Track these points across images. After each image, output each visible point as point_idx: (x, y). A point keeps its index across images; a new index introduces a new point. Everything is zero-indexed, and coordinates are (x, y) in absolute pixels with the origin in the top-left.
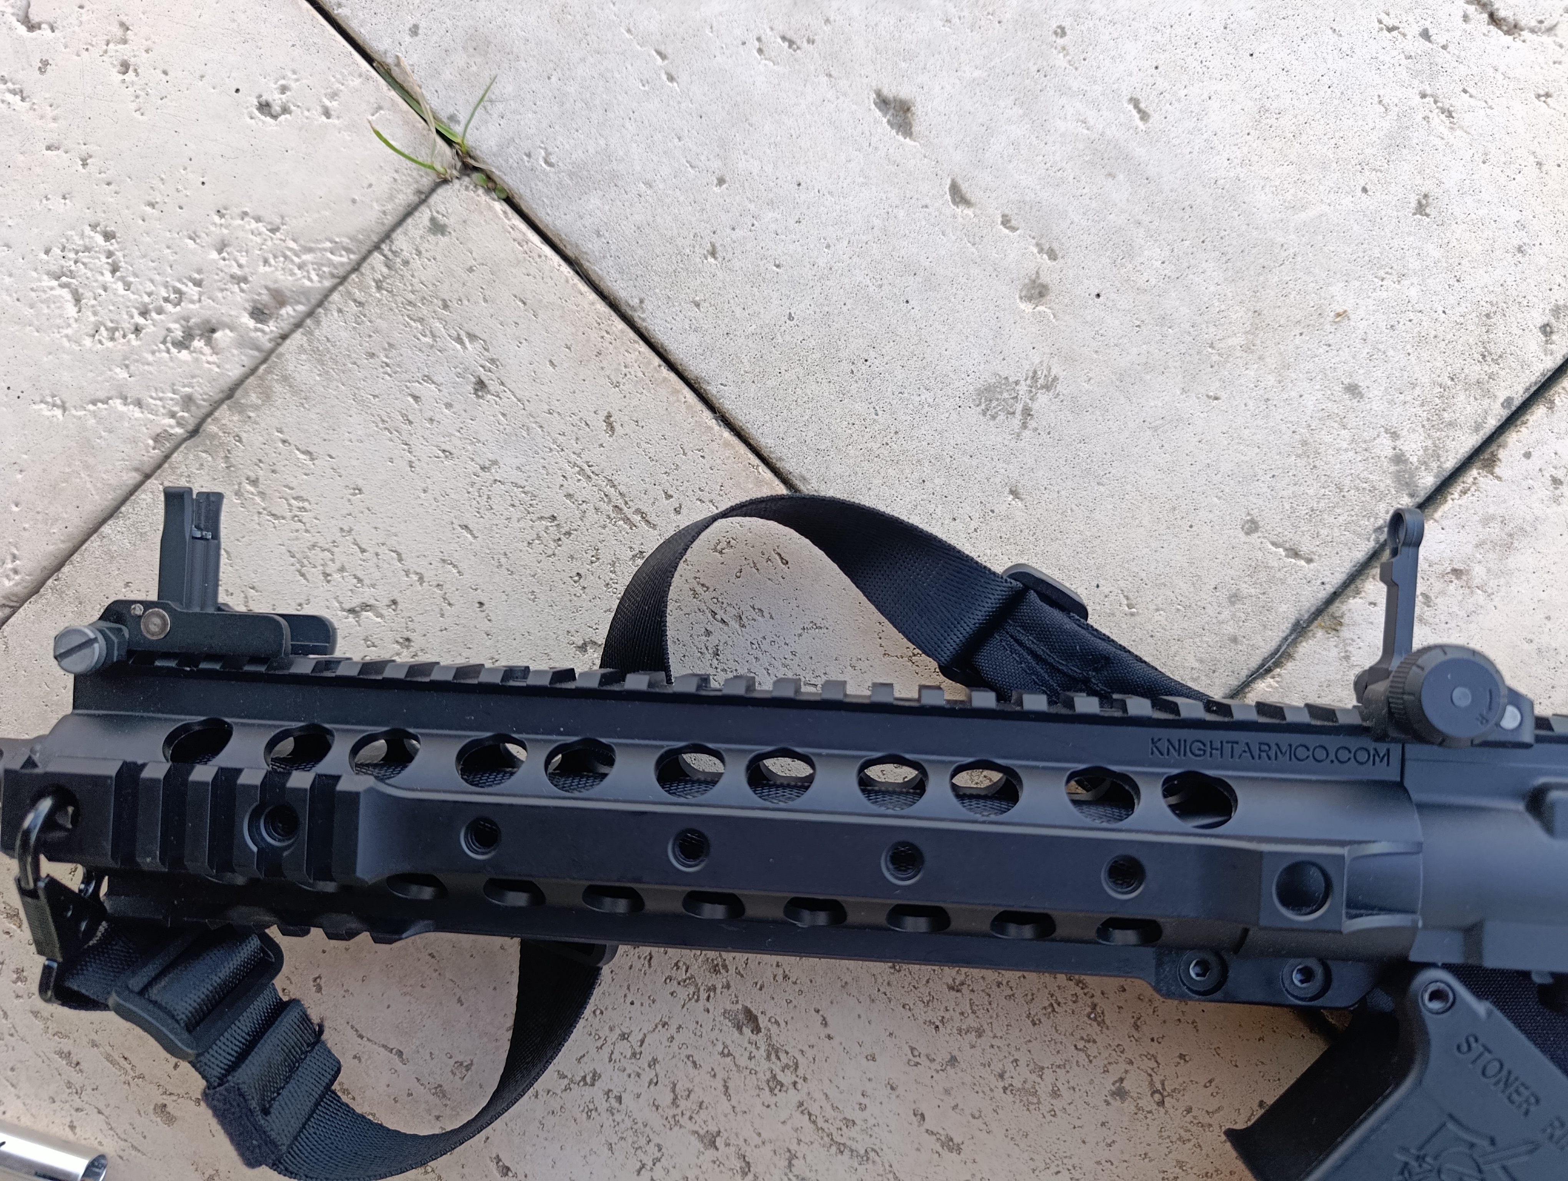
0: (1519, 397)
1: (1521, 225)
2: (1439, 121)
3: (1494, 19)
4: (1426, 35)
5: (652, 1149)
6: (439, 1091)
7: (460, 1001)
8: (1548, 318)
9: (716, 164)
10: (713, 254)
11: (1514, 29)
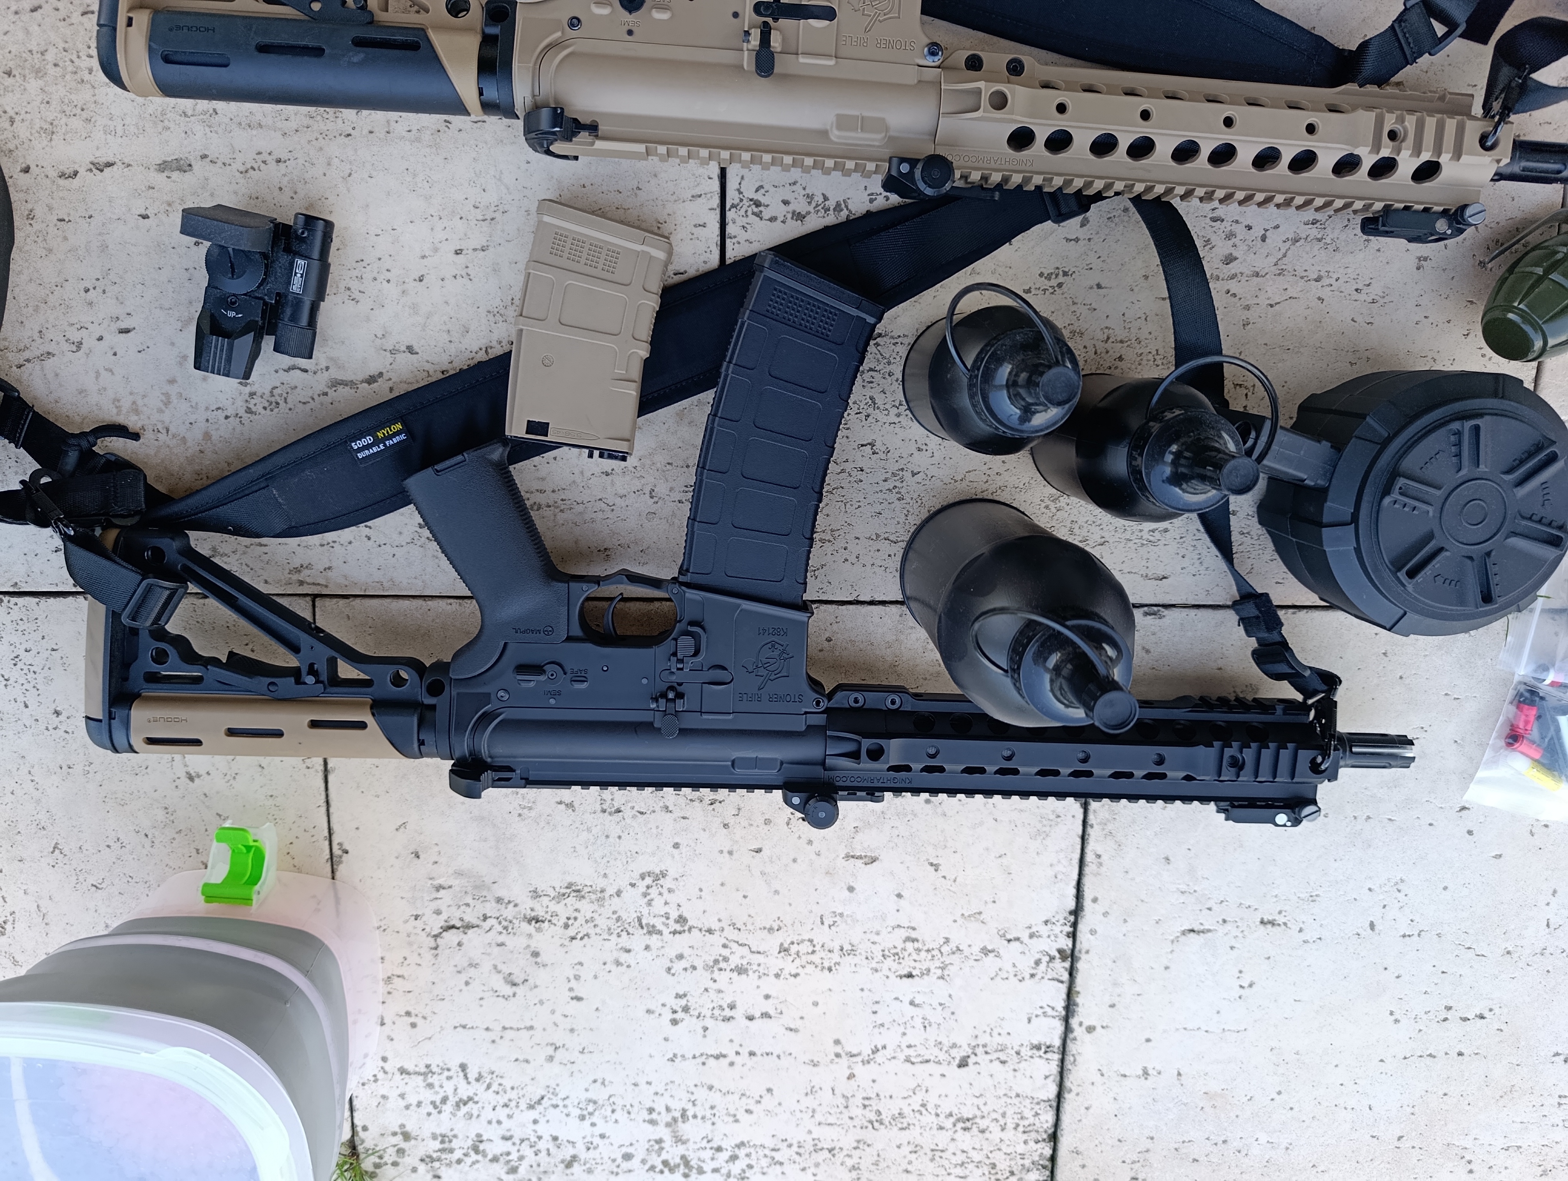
0: (1089, 830)
1: (1133, 879)
2: (1183, 887)
3: (1193, 931)
4: (1210, 909)
5: (1159, 362)
6: (1247, 308)
7: (1266, 344)
8: (1101, 860)
9: (1407, 681)
10: (1385, 654)
11: (1184, 933)
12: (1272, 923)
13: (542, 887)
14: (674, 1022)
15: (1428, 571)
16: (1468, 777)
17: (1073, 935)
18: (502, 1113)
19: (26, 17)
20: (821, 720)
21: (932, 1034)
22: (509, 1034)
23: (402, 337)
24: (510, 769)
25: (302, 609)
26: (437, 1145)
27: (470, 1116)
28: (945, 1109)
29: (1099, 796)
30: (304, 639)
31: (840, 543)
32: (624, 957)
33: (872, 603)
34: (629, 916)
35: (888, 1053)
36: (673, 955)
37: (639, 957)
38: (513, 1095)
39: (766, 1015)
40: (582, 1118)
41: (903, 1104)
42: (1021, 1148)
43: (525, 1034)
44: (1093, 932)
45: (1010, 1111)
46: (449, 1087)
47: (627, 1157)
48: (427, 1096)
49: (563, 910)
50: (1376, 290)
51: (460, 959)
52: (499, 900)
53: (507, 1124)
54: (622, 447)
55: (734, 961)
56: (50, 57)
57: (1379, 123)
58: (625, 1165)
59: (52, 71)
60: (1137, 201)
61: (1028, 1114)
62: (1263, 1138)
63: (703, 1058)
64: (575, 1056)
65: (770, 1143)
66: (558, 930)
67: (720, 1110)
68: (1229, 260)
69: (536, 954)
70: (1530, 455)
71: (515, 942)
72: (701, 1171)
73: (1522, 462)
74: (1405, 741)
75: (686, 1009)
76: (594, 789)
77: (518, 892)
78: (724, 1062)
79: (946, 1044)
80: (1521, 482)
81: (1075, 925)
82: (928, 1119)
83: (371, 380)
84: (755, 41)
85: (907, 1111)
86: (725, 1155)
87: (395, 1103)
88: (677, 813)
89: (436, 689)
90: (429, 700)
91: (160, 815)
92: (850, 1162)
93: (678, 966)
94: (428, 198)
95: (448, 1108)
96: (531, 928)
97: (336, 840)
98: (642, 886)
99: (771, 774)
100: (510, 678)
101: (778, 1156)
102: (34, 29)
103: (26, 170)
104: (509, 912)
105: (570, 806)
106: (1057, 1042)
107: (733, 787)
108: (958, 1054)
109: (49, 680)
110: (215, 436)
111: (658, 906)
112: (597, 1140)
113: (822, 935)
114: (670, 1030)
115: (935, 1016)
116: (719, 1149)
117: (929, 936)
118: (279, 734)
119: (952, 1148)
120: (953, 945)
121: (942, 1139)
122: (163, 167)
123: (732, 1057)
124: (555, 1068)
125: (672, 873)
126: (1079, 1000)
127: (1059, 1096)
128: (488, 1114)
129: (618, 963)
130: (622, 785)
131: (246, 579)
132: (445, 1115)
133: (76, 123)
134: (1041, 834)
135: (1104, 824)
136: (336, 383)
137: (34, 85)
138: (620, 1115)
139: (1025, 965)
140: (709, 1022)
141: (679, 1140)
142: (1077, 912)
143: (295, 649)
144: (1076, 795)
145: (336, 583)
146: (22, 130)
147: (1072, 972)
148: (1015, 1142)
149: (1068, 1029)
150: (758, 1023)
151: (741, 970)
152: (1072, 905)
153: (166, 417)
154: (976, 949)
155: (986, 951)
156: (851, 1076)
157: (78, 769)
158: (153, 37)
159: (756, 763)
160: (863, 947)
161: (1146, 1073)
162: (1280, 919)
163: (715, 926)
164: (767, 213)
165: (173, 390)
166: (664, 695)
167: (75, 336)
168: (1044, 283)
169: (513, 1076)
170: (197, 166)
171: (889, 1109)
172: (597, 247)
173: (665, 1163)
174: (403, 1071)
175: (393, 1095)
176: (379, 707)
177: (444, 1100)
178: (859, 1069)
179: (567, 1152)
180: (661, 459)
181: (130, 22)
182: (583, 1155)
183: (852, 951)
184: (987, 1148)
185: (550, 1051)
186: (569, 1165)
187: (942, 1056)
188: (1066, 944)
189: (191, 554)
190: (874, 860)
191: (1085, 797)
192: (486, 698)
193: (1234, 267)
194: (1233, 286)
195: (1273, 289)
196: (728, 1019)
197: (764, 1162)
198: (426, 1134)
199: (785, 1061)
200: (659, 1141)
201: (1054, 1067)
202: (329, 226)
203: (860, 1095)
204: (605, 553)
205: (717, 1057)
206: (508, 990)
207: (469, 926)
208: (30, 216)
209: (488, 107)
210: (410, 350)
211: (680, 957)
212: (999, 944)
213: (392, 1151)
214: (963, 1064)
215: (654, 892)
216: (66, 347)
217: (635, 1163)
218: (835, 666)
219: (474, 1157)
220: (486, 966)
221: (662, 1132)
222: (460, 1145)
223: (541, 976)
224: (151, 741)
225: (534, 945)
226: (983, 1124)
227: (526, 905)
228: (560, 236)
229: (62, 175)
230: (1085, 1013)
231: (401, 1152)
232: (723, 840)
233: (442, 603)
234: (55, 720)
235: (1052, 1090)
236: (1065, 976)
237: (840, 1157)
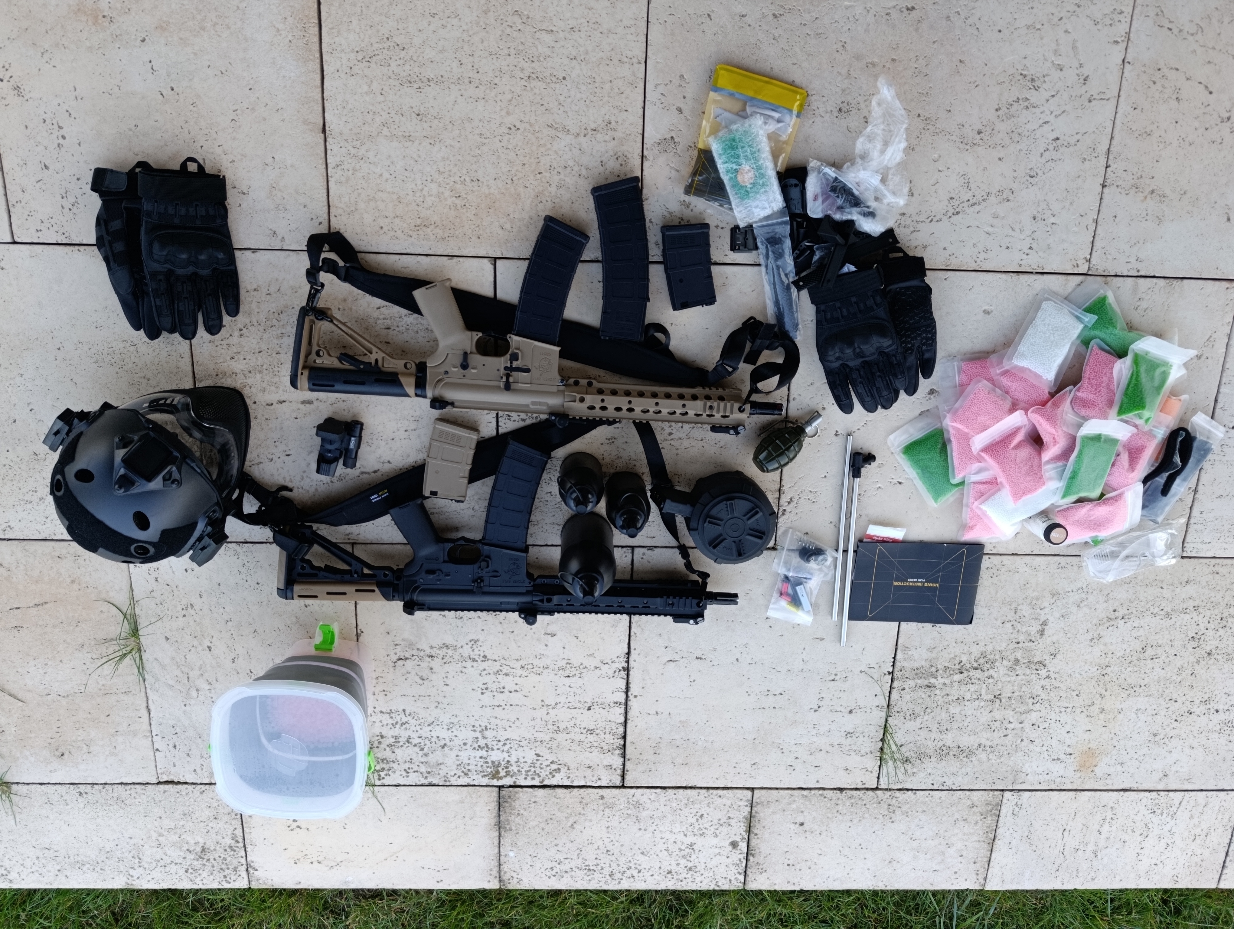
0: (632, 625)
1: (648, 642)
2: (667, 645)
3: (671, 661)
4: (677, 653)
6: (677, 449)
7: (684, 461)
8: (636, 635)
9: (743, 573)
11: (667, 662)
12: (700, 658)
13: (434, 645)
14: (482, 693)
15: (720, 546)
16: (767, 607)
17: (628, 662)
18: (418, 728)
19: (257, 355)
20: (530, 589)
21: (577, 698)
22: (421, 698)
23: (386, 458)
24: (424, 605)
25: (348, 548)
26: (393, 740)
27: (406, 729)
28: (583, 726)
29: (634, 614)
30: (354, 562)
31: (540, 525)
32: (464, 670)
33: (552, 545)
34: (466, 655)
35: (561, 705)
36: (482, 669)
37: (469, 670)
38: (422, 721)
39: (516, 691)
40: (448, 729)
41: (567, 724)
42: (612, 741)
43: (427, 698)
44: (635, 661)
45: (607, 727)
46: (398, 718)
47: (465, 744)
48: (390, 721)
49: (442, 653)
50: (722, 443)
51: (403, 670)
52: (418, 649)
53: (420, 732)
54: (462, 499)
55: (504, 671)
56: (264, 367)
57: (705, 405)
58: (464, 747)
59: (265, 371)
60: (634, 422)
61: (614, 728)
62: (703, 739)
63: (493, 707)
64: (446, 706)
65: (519, 739)
66: (440, 660)
67: (500, 726)
68: (670, 434)
69: (431, 669)
70: (751, 511)
71: (424, 665)
72: (493, 750)
73: (748, 513)
74: (736, 596)
75: (487, 689)
76: (453, 612)
77: (424, 646)
78: (501, 708)
79: (583, 701)
80: (749, 519)
81: (628, 658)
82: (577, 730)
83: (375, 472)
84: (504, 379)
85: (569, 727)
86: (501, 743)
87: (378, 724)
88: (483, 619)
89: (399, 578)
90: (396, 582)
91: (294, 620)
92: (548, 746)
93: (484, 673)
94: (395, 414)
95: (398, 726)
96: (430, 659)
97: (359, 628)
98: (470, 644)
99: (515, 607)
100: (423, 575)
101: (521, 744)
102: (259, 358)
103: (255, 403)
104: (422, 654)
105: (444, 616)
106: (623, 701)
107: (501, 611)
108: (587, 705)
109: (255, 572)
110: (319, 490)
111: (476, 652)
112: (454, 738)
113: (536, 662)
114: (481, 696)
115: (578, 691)
116: (499, 741)
117: (575, 662)
118: (345, 594)
119: (586, 741)
120: (584, 665)
121: (582, 737)
122: (303, 402)
123: (504, 706)
124: (438, 710)
125: (481, 640)
126: (631, 685)
127: (626, 721)
128: (413, 728)
129: (462, 672)
130: (463, 610)
131: (329, 538)
132: (397, 729)
133: (273, 388)
134: (614, 626)
135: (637, 622)
136: (363, 473)
137: (258, 376)
138: (462, 728)
139: (611, 673)
140: (495, 694)
141: (484, 737)
142: (629, 653)
143: (350, 565)
144: (627, 614)
145: (361, 539)
146: (254, 390)
147: (628, 675)
148: (609, 739)
149: (627, 696)
150: (513, 694)
151: (507, 675)
152: (626, 651)
153: (302, 484)
154: (592, 667)
155: (596, 668)
156: (548, 714)
157: (265, 603)
158: (310, 379)
159: (509, 603)
160: (551, 667)
161: (657, 713)
162: (703, 657)
163: (497, 658)
164: (512, 419)
165: (305, 475)
166: (476, 581)
167: (270, 457)
168: (607, 441)
169: (422, 713)
170: (315, 402)
171: (562, 726)
172: (454, 435)
173: (479, 746)
174: (381, 712)
175: (377, 721)
176: (380, 585)
177: (397, 723)
178: (551, 711)
179: (442, 742)
180: (476, 497)
181: (302, 374)
182: (448, 743)
183: (547, 668)
184: (599, 741)
185: (436, 704)
186: (443, 747)
187: (581, 706)
188: (625, 665)
189: (315, 533)
190: (554, 635)
191: (630, 614)
192: (416, 582)
193: (672, 437)
194: (672, 442)
195: (686, 443)
196: (502, 692)
197: (516, 746)
198: (390, 736)
199: (523, 708)
200: (477, 738)
201: (622, 710)
202: (362, 424)
203: (551, 720)
204: (456, 529)
205: (498, 706)
206: (421, 682)
207: (407, 659)
208: (256, 418)
209: (417, 395)
210: (389, 462)
211: (484, 670)
212: (601, 665)
213: (376, 742)
214: (589, 709)
215: (475, 647)
216: (267, 460)
217: (468, 746)
218: (540, 567)
219: (407, 744)
220: (413, 673)
221: (478, 734)
222: (402, 740)
223: (433, 677)
224: (300, 596)
225: (431, 665)
226: (598, 732)
227: (428, 651)
228: (442, 432)
229: (267, 405)
230: (633, 691)
231: (380, 743)
232: (500, 628)
233: (399, 546)
234: (257, 586)
235: (622, 719)
236: (625, 677)
237: (545, 744)
